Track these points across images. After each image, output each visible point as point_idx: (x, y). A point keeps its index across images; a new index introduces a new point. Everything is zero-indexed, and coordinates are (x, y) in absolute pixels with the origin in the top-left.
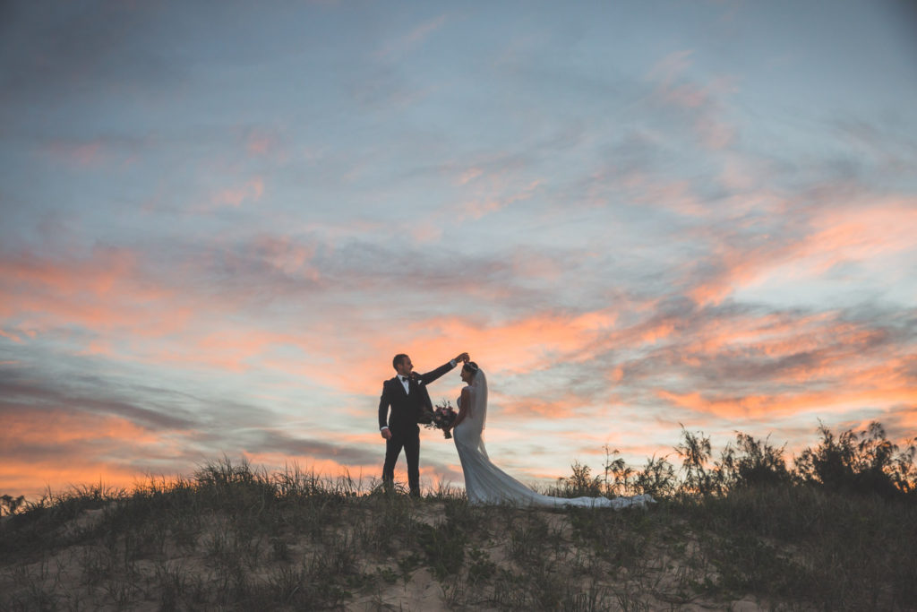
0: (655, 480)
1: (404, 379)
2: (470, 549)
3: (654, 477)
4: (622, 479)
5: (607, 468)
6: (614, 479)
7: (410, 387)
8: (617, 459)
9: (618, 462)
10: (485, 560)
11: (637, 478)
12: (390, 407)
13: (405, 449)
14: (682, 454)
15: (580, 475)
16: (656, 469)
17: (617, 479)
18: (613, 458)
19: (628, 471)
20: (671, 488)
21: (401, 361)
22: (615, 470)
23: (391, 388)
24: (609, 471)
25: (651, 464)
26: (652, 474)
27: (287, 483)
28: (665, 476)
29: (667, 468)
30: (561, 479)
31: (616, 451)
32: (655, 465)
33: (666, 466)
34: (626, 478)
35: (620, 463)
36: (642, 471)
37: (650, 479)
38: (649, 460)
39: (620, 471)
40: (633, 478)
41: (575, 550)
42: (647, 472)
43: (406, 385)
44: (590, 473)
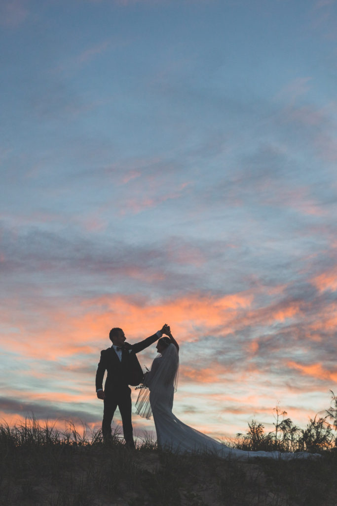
0: (315, 437)
1: (118, 349)
2: (185, 492)
3: (315, 434)
4: (289, 436)
5: (277, 426)
6: (282, 435)
7: (122, 356)
8: (285, 419)
9: (285, 421)
10: (200, 501)
11: (301, 435)
12: (106, 372)
13: (119, 408)
14: (333, 416)
15: (255, 431)
16: (317, 428)
17: (285, 436)
18: (282, 419)
19: (294, 429)
20: (329, 444)
21: (116, 334)
22: (284, 429)
23: (107, 357)
24: (279, 429)
25: (313, 424)
26: (313, 431)
27: (26, 434)
28: (324, 434)
29: (326, 427)
30: (239, 434)
31: (285, 413)
32: (316, 425)
33: (325, 425)
34: (292, 435)
35: (287, 422)
36: (305, 429)
37: (312, 436)
38: (311, 420)
39: (287, 430)
40: (298, 435)
41: (271, 495)
42: (309, 431)
43: (119, 354)
44: (264, 430)
